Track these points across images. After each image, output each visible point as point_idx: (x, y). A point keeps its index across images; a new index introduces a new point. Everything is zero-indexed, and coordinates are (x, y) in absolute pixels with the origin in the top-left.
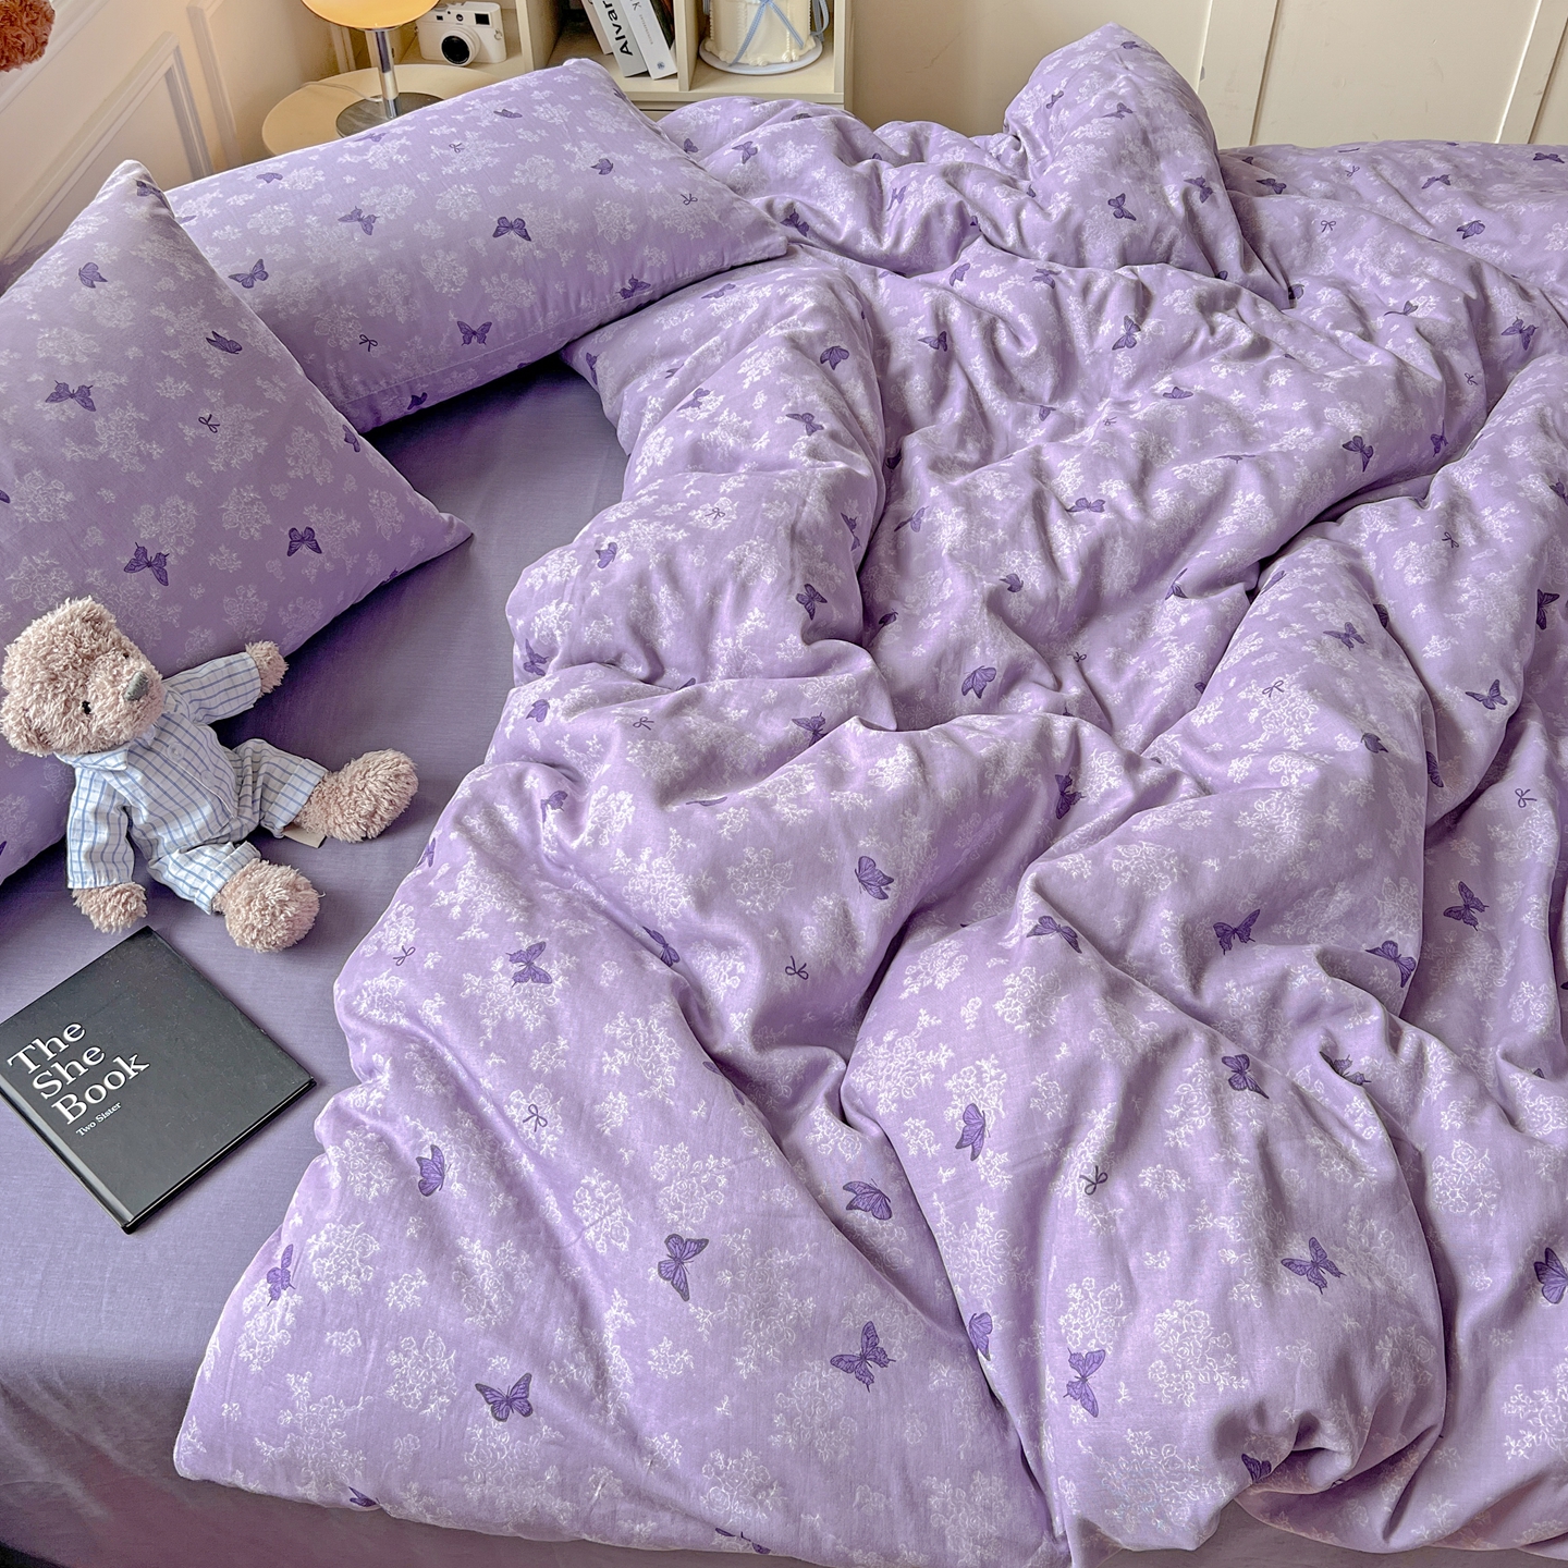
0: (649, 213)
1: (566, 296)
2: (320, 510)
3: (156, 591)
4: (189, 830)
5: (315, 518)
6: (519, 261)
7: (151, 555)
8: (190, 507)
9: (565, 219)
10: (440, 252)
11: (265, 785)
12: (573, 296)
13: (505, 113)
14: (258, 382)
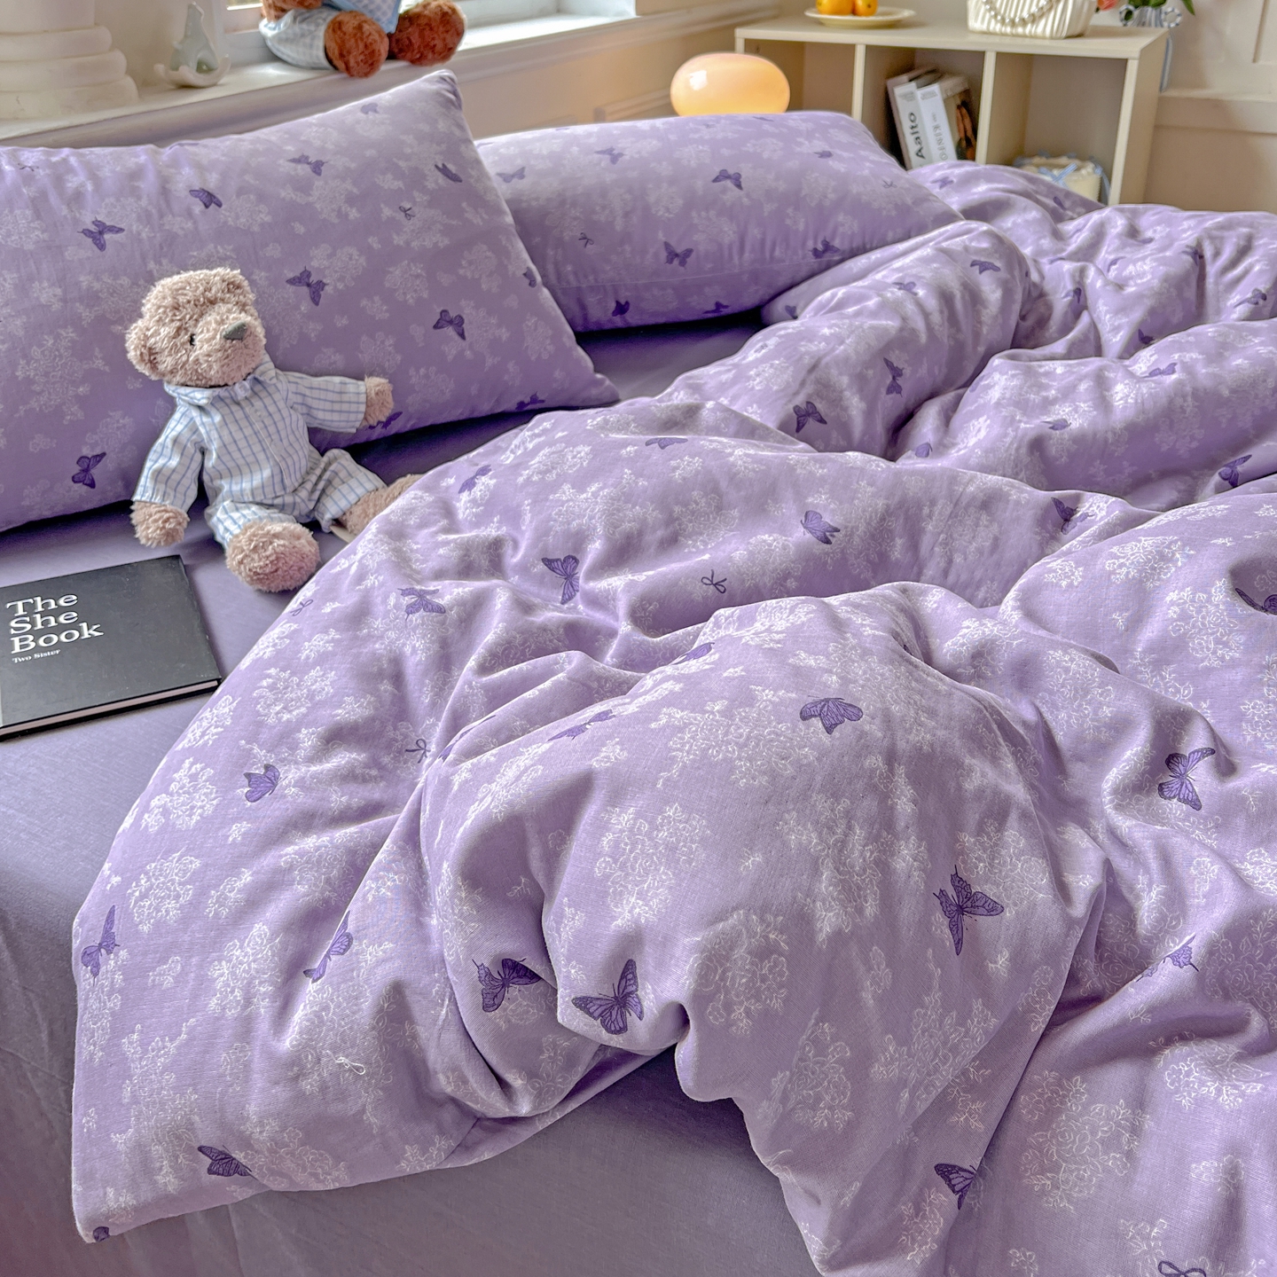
0: (850, 188)
1: (763, 242)
2: (477, 307)
3: (306, 306)
4: (246, 485)
5: (467, 310)
6: (728, 204)
7: (313, 279)
8: (362, 260)
9: (777, 180)
10: (665, 185)
11: (329, 482)
12: (768, 242)
14: (464, 205)
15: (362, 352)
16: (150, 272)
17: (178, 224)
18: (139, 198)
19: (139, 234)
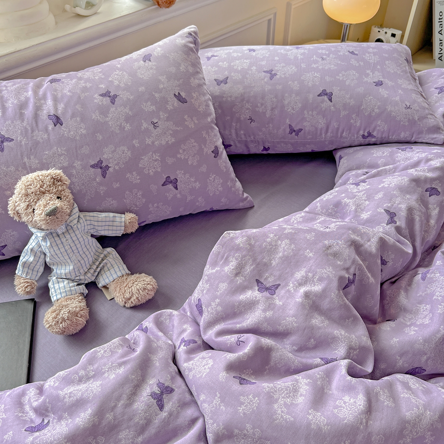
0: (387, 107)
1: (338, 129)
2: (184, 174)
3: (99, 179)
5: (180, 175)
6: (323, 109)
7: (104, 164)
8: (129, 153)
9: (350, 98)
10: (294, 95)
12: (340, 130)
13: (352, 53)
14: (186, 117)
15: (126, 199)
16: (25, 163)
17: (40, 136)
18: (23, 121)
19: (21, 142)
